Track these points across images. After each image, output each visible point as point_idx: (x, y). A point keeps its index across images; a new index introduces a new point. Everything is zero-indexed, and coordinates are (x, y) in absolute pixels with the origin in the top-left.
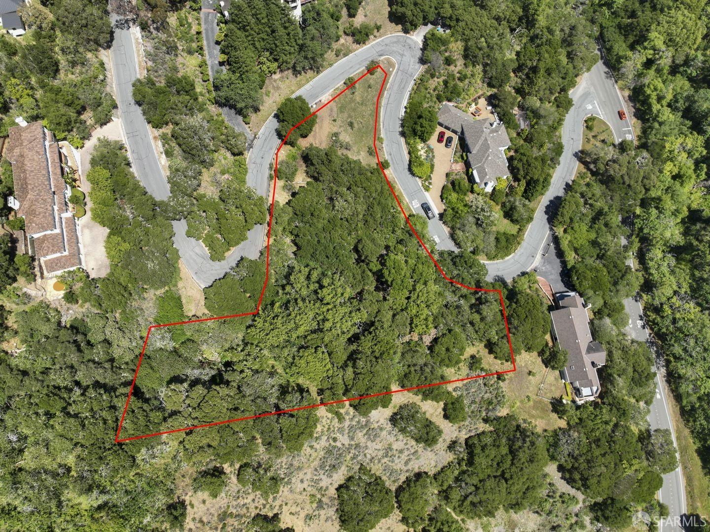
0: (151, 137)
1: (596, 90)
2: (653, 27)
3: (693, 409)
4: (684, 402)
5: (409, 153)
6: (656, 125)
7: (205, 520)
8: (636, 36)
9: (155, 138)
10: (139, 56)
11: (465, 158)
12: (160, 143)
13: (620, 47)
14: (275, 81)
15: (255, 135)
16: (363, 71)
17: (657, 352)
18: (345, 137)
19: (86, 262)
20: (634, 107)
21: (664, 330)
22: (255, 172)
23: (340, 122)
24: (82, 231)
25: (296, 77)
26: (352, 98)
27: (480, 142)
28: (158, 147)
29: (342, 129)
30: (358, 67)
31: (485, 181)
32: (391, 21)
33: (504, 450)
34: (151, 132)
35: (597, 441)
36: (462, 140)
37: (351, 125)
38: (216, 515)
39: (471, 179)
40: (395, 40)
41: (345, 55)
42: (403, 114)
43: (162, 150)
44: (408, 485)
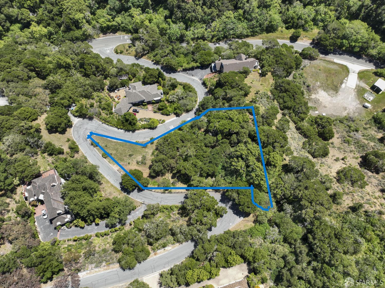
0: (155, 257)
1: (98, 48)
2: (71, 16)
3: (253, 32)
4: (250, 34)
5: (144, 128)
6: (123, 25)
7: (351, 199)
8: (73, 25)
9: (155, 254)
10: (100, 271)
11: (146, 103)
12: (159, 251)
13: (78, 33)
14: (106, 195)
15: (142, 204)
16: (97, 149)
17: (229, 41)
18: (140, 158)
19: (239, 279)
20: (110, 33)
21: (223, 36)
22: (166, 201)
23: (129, 161)
24: (221, 285)
25: (102, 183)
26: (114, 155)
27: (140, 95)
28: (161, 252)
29: (133, 160)
30: (94, 151)
31: (160, 94)
32: (64, 133)
33: (285, 94)
34: (152, 257)
35: (276, 61)
36: (134, 105)
37: (130, 155)
38: (347, 196)
39: (157, 102)
40: (76, 133)
41: (86, 158)
42: (122, 130)
43: (163, 250)
44: (303, 132)
